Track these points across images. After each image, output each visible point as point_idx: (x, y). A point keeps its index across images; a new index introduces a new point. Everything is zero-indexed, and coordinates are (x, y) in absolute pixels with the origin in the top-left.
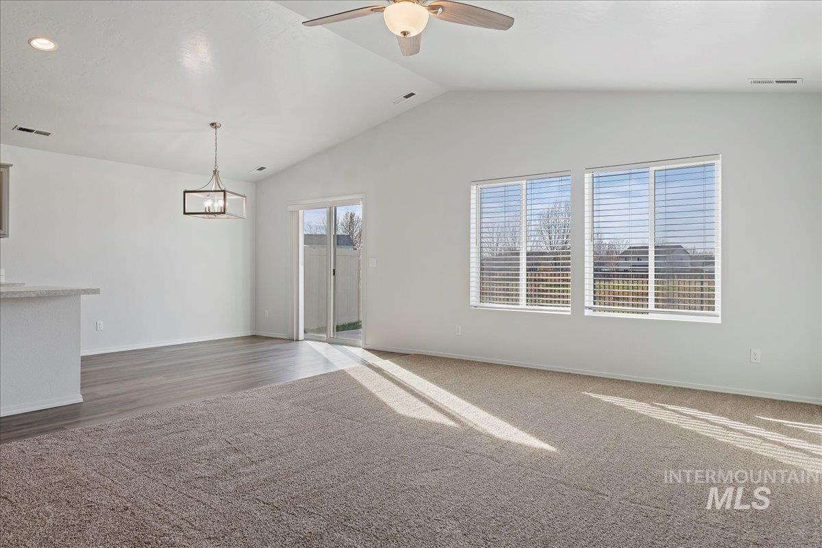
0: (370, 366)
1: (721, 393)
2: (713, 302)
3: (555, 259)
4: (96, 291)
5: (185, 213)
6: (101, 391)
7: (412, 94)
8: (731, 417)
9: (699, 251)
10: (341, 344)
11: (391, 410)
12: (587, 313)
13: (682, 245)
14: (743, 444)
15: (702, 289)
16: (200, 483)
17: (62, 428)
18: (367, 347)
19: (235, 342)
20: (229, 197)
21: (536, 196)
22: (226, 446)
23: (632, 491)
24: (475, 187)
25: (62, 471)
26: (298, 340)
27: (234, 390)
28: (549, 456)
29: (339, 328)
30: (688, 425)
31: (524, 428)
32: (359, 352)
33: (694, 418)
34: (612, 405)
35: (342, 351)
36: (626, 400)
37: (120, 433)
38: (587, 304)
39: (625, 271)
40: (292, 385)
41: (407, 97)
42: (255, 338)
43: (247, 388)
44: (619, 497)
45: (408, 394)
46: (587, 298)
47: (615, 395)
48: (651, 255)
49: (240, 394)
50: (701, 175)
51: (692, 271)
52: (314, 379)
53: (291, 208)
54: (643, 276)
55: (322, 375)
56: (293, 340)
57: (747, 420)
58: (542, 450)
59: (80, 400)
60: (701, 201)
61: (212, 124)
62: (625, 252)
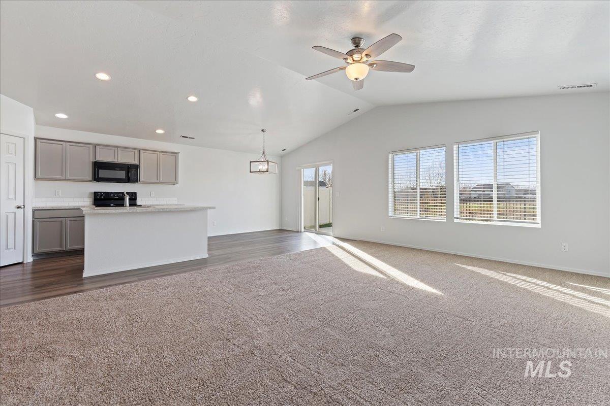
0: (337, 245)
1: (542, 268)
2: (535, 216)
3: (433, 192)
4: (214, 208)
5: (250, 172)
6: (216, 253)
7: (358, 110)
8: (549, 282)
9: (521, 187)
10: (322, 234)
11: (349, 268)
12: (456, 220)
13: (510, 183)
14: (559, 298)
15: (525, 208)
16: (260, 298)
17: (200, 269)
18: (335, 236)
19: (272, 232)
20: (270, 164)
21: (426, 158)
22: (271, 281)
23: (489, 320)
24: (391, 155)
25: (202, 288)
26: (301, 232)
27: (274, 255)
28: (437, 297)
29: (321, 226)
30: (521, 285)
31: (422, 281)
32: (331, 239)
33: (525, 281)
34: (473, 272)
35: (323, 238)
36: (480, 269)
37: (224, 272)
38: (455, 216)
39: (474, 198)
40: (299, 254)
41: (355, 111)
42: (281, 231)
43: (279, 254)
44: (480, 323)
45: (357, 260)
46: (455, 213)
47: (474, 266)
48: (495, 189)
49: (276, 257)
50: (527, 144)
51: (516, 198)
52: (309, 251)
53: (297, 168)
54: (490, 201)
55: (313, 249)
56: (299, 232)
57: (560, 284)
58: (433, 294)
59: (207, 256)
60: (527, 158)
61: (262, 130)
62: (474, 188)
